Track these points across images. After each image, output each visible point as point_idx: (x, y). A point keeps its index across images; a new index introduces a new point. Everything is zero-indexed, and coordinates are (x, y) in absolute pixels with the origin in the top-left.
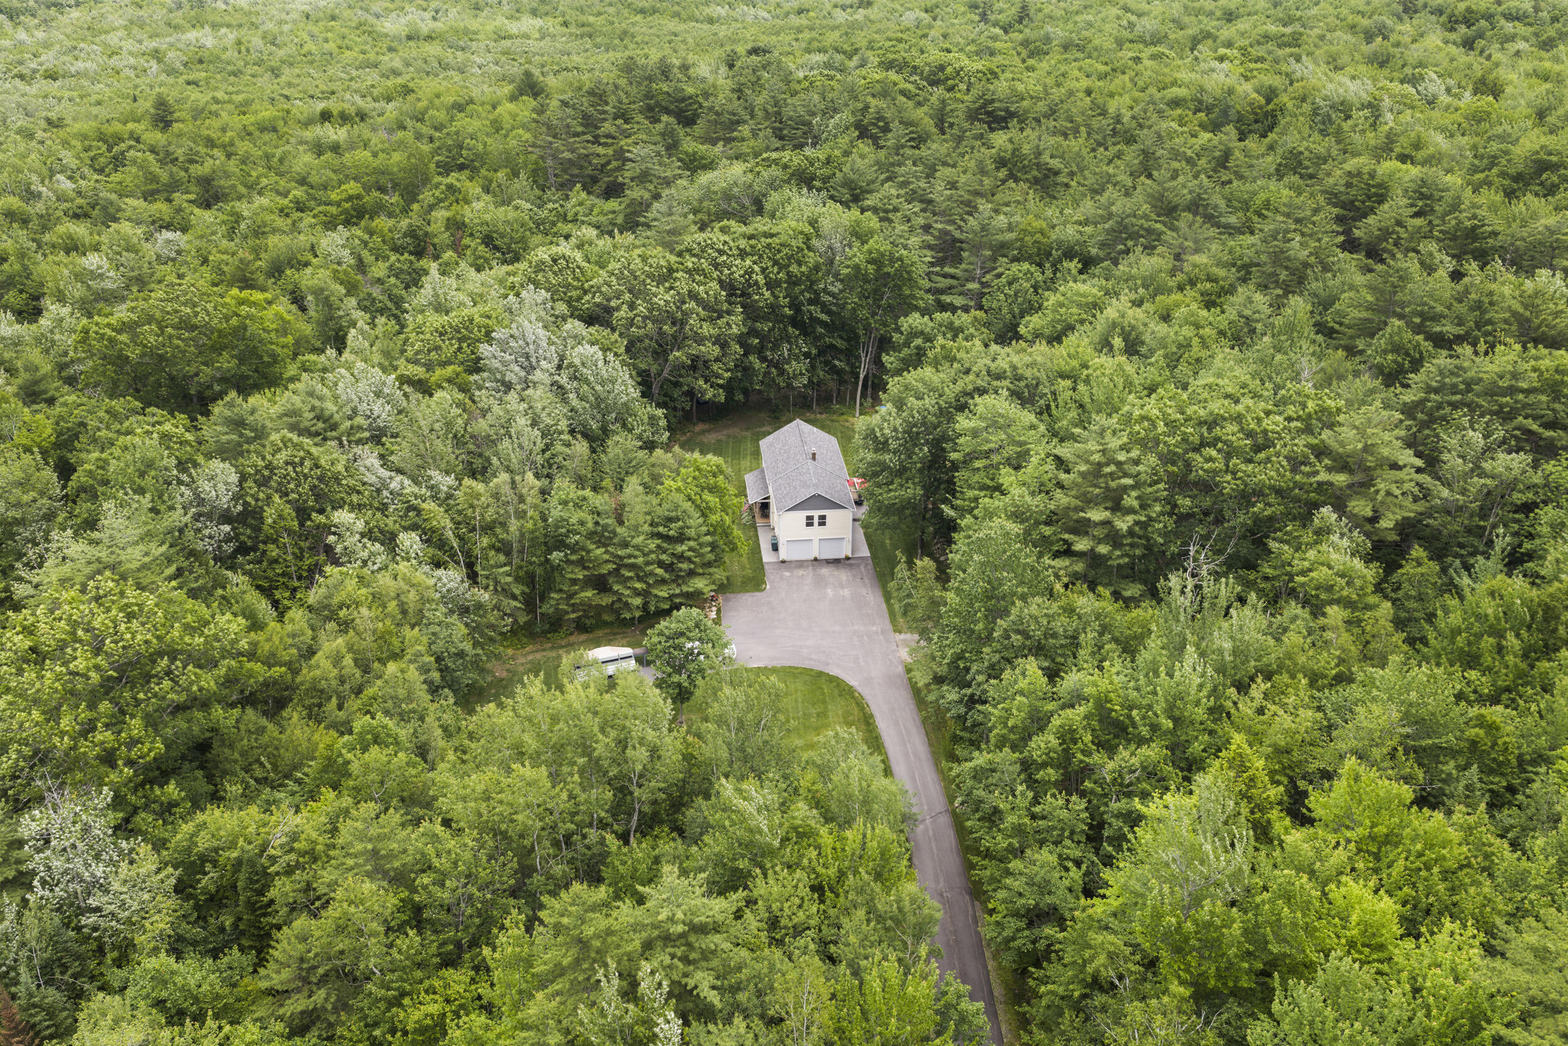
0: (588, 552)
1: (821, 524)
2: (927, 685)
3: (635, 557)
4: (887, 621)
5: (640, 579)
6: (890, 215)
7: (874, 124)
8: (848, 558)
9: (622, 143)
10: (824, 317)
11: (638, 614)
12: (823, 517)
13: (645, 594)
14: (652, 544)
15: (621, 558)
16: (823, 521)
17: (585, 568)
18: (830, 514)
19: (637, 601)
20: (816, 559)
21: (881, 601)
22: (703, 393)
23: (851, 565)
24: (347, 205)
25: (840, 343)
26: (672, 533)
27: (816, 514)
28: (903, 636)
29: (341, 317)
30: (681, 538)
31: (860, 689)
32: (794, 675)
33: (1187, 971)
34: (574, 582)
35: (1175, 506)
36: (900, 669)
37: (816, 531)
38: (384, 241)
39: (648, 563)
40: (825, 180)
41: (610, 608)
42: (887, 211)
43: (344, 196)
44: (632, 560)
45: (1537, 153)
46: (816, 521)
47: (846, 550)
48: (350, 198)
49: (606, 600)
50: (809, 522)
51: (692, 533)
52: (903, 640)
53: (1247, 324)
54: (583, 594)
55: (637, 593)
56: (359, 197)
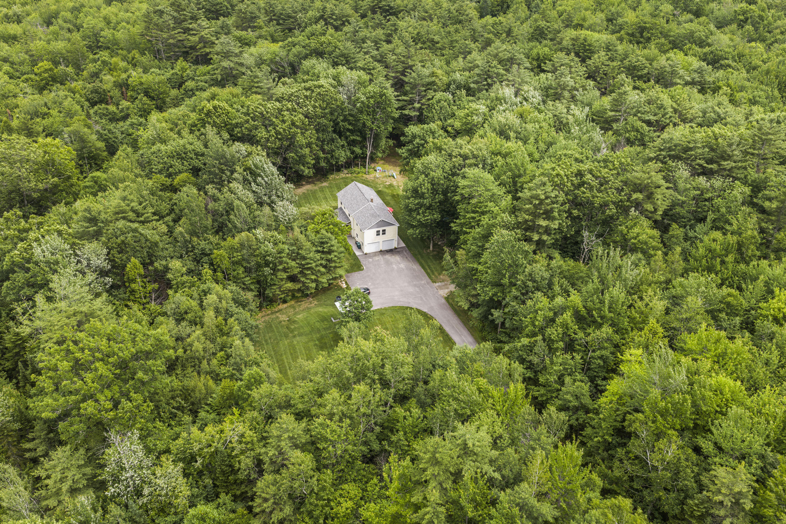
0: (287, 264)
1: (384, 234)
2: (469, 308)
3: (311, 264)
4: (427, 278)
5: (313, 274)
6: (372, 71)
7: (330, 17)
8: (396, 248)
9: (203, 33)
10: (350, 127)
11: (313, 291)
12: (384, 231)
13: (316, 281)
14: (318, 256)
15: (304, 265)
16: (384, 232)
17: (286, 272)
18: (387, 228)
19: (314, 285)
20: (381, 251)
21: (420, 268)
22: (303, 171)
23: (398, 252)
24: (46, 75)
25: (358, 138)
26: (325, 250)
27: (381, 229)
28: (437, 284)
29: (90, 147)
30: (330, 252)
31: (429, 313)
32: (396, 311)
33: (668, 424)
34: (282, 280)
35: (571, 213)
36: (443, 301)
37: (382, 237)
38: (81, 96)
39: (317, 266)
40: (330, 53)
41: (299, 290)
42: (370, 70)
43: (42, 69)
44: (310, 266)
45: (639, 23)
46: (381, 232)
47: (395, 245)
48: (46, 71)
49: (298, 286)
50: (378, 233)
51: (335, 248)
52: (439, 286)
53: (558, 120)
54: (286, 285)
55: (313, 281)
56: (51, 70)
